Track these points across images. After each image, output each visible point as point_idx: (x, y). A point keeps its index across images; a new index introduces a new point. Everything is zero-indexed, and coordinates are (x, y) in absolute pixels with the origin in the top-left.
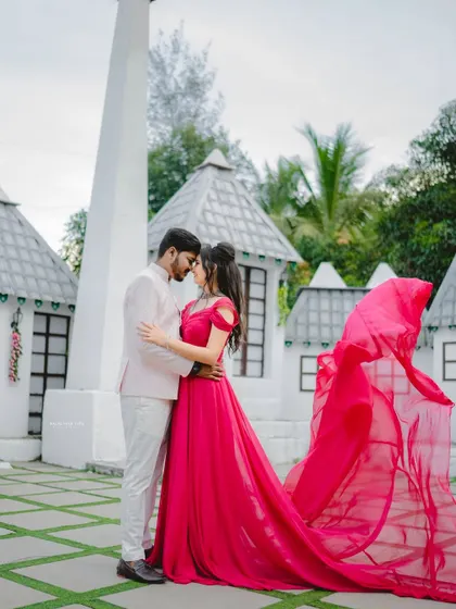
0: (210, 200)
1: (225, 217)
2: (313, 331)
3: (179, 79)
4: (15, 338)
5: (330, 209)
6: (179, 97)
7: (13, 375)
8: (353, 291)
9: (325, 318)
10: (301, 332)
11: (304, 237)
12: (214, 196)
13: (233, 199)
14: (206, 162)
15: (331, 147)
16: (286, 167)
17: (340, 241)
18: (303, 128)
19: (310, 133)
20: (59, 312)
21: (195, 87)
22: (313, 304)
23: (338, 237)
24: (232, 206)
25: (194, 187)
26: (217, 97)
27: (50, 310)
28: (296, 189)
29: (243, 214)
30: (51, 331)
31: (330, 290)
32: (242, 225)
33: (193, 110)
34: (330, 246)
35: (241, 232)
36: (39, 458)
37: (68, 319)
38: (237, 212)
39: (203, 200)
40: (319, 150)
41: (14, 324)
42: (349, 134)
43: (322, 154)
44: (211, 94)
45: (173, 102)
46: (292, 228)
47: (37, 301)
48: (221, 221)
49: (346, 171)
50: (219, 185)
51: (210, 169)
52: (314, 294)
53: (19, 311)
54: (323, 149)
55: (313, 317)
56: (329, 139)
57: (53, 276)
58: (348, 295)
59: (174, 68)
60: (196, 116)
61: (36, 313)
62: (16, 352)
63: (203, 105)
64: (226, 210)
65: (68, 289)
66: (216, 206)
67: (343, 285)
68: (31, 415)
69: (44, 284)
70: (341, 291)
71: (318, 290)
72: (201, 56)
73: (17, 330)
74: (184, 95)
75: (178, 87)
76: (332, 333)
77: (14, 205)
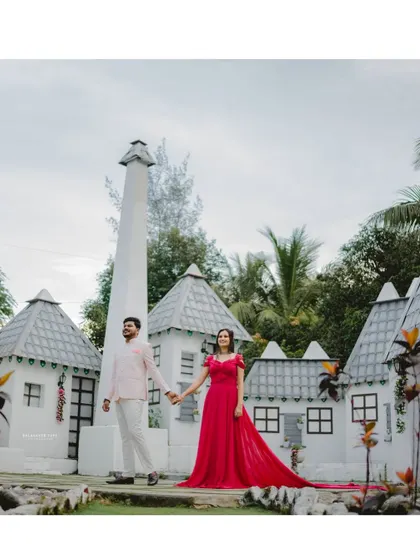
0: (189, 300)
1: (199, 311)
2: (263, 389)
3: (164, 187)
4: (61, 392)
5: (288, 296)
6: (165, 202)
7: (60, 418)
8: (291, 361)
9: (271, 380)
10: (254, 390)
11: (266, 320)
12: (191, 297)
13: (205, 299)
14: (185, 274)
15: (289, 247)
16: (253, 262)
17: (293, 323)
18: (265, 231)
19: (271, 235)
20: (89, 376)
21: (177, 193)
22: (263, 371)
23: (292, 320)
24: (204, 303)
25: (178, 290)
26: (196, 200)
27: (83, 375)
28: (260, 281)
29: (212, 309)
30: (83, 388)
31: (275, 361)
32: (211, 317)
33: (176, 212)
34: (285, 326)
35: (210, 321)
36: (76, 473)
37: (94, 381)
38: (207, 308)
39: (184, 300)
40: (279, 248)
41: (60, 383)
42: (304, 235)
43: (281, 252)
44: (191, 198)
45: (160, 205)
46: (257, 312)
47: (75, 368)
48: (197, 314)
49: (301, 265)
50: (195, 289)
51: (189, 278)
52: (264, 363)
53: (63, 375)
54: (282, 248)
55: (263, 380)
56: (286, 240)
57: (84, 352)
58: (287, 364)
59: (159, 178)
60: (179, 216)
61: (73, 377)
62: (61, 401)
63: (185, 207)
64: (200, 306)
65: (95, 361)
66: (193, 304)
67: (283, 356)
68: (70, 444)
69: (79, 357)
70: (283, 361)
71: (267, 360)
72: (182, 166)
73: (62, 388)
74: (169, 201)
75: (163, 194)
76: (276, 390)
77: (57, 304)
